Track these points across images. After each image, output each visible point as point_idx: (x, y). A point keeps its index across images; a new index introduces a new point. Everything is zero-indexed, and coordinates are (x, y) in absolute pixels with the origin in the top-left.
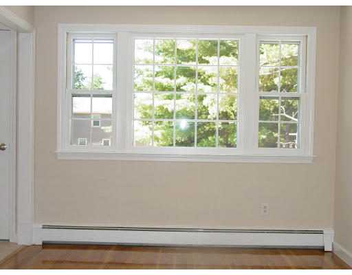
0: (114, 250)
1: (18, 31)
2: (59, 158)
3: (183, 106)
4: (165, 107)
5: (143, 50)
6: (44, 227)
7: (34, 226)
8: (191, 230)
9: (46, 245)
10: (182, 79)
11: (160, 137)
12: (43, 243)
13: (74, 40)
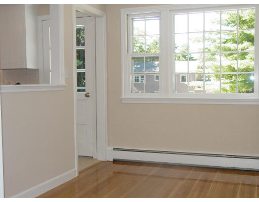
0: (160, 167)
1: (95, 16)
2: (123, 102)
3: (246, 64)
4: (232, 66)
5: (216, 23)
6: (114, 149)
7: (108, 148)
8: (217, 156)
9: (116, 161)
10: (246, 44)
11: (228, 89)
12: (114, 160)
13: (132, 19)
